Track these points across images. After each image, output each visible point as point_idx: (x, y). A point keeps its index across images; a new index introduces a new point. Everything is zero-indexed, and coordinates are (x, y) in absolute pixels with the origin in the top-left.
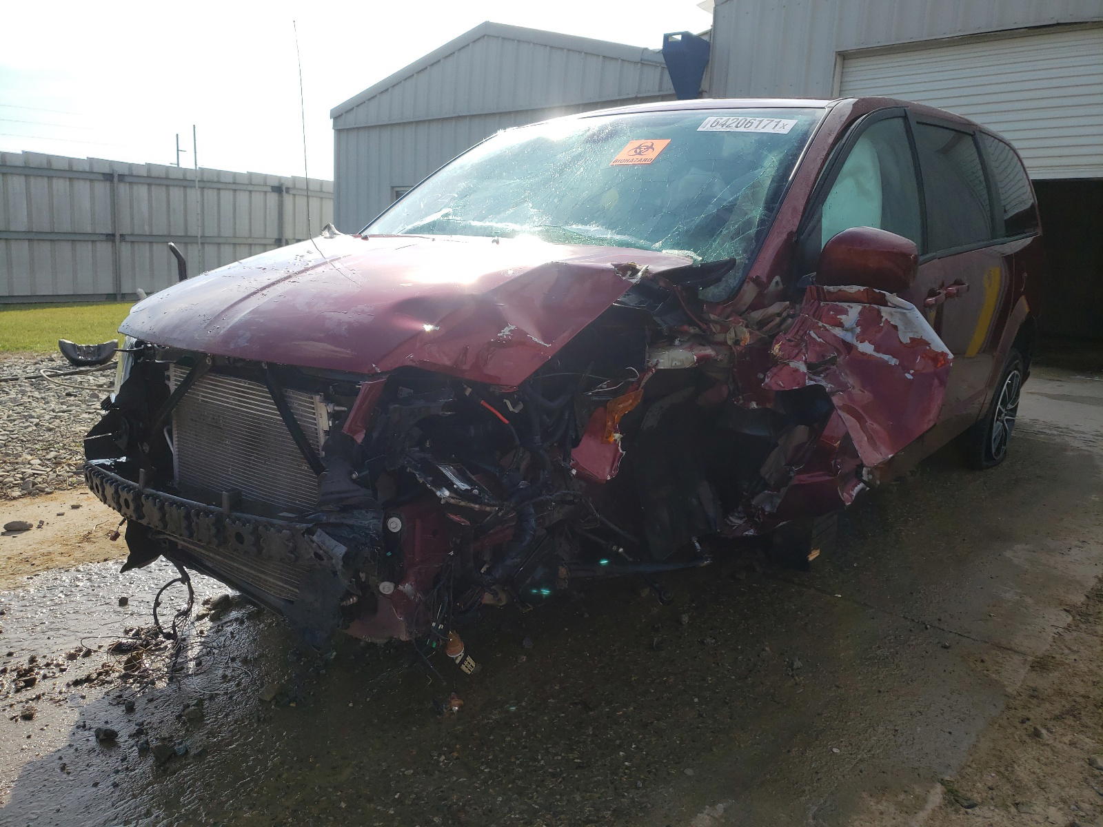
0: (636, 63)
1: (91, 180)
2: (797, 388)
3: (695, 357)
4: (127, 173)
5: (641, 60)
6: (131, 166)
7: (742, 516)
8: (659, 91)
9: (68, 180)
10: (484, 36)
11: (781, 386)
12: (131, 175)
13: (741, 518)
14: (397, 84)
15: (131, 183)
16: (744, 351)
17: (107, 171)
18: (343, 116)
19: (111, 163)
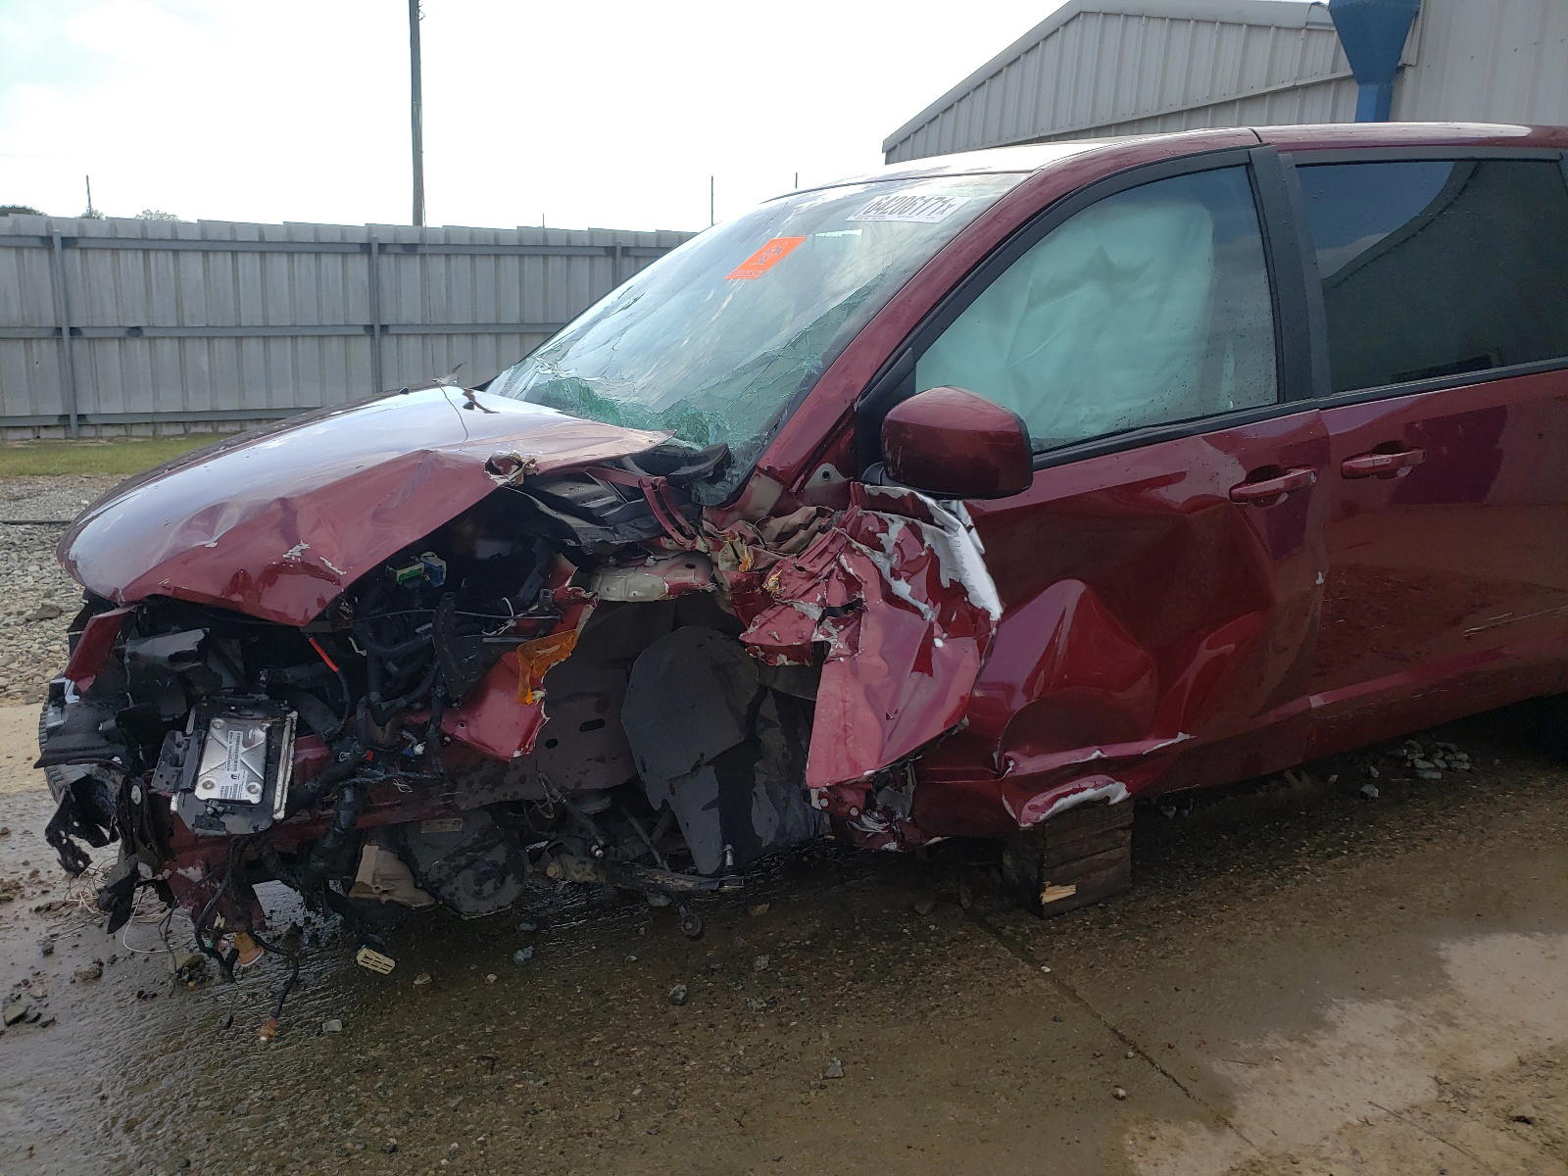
0: (1299, 30)
1: (592, 257)
2: (799, 643)
3: (667, 585)
4: (632, 245)
5: (1307, 24)
6: (637, 235)
7: (883, 818)
8: (1333, 72)
9: (565, 258)
10: (1079, 14)
11: (775, 638)
12: (638, 247)
13: (880, 822)
14: (965, 97)
15: (636, 257)
16: (745, 580)
17: (610, 244)
18: (898, 149)
19: (614, 233)
